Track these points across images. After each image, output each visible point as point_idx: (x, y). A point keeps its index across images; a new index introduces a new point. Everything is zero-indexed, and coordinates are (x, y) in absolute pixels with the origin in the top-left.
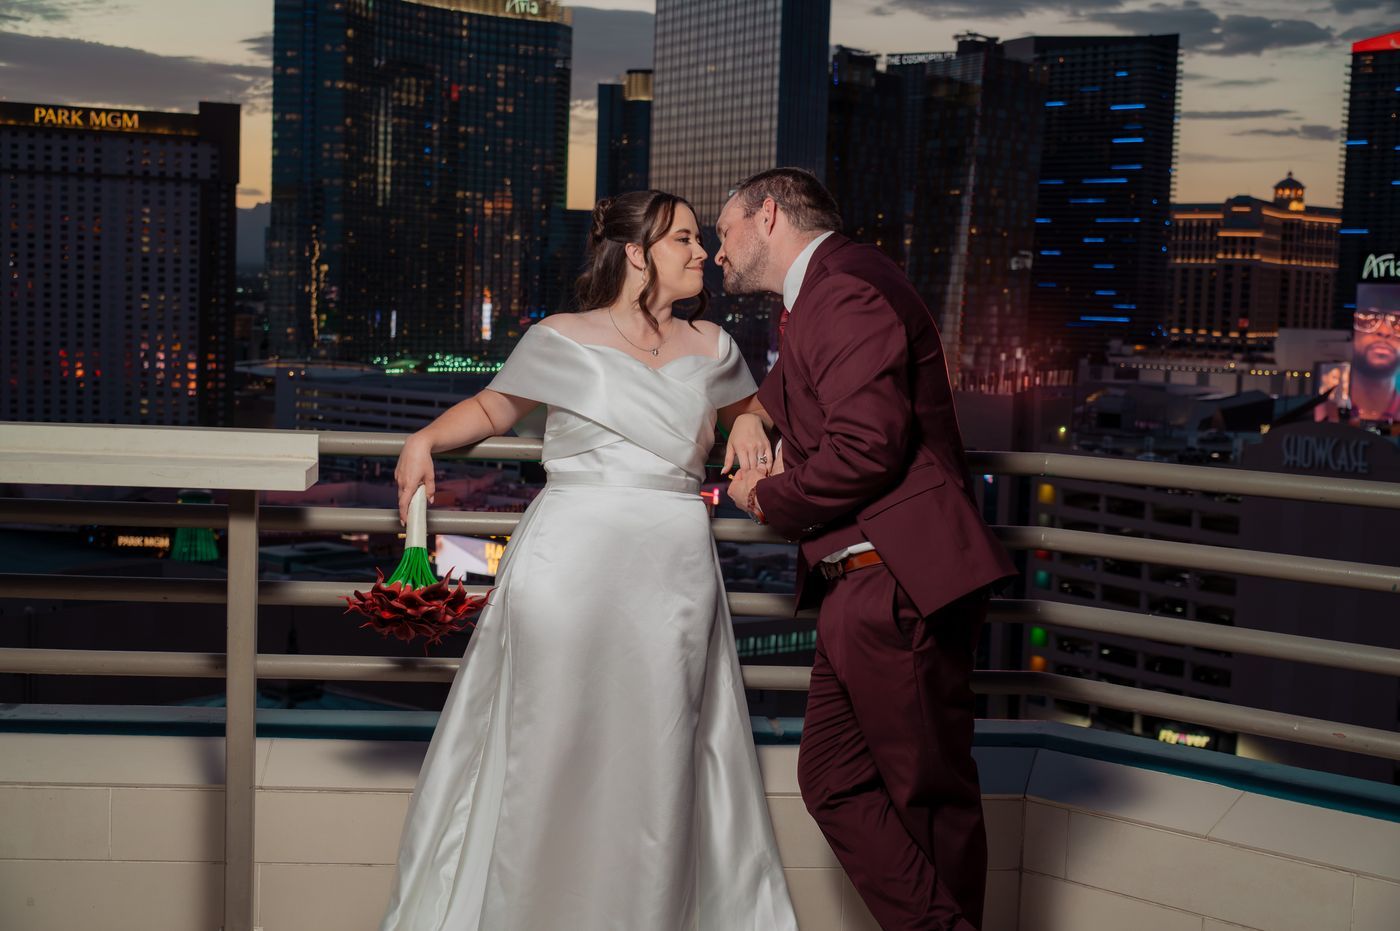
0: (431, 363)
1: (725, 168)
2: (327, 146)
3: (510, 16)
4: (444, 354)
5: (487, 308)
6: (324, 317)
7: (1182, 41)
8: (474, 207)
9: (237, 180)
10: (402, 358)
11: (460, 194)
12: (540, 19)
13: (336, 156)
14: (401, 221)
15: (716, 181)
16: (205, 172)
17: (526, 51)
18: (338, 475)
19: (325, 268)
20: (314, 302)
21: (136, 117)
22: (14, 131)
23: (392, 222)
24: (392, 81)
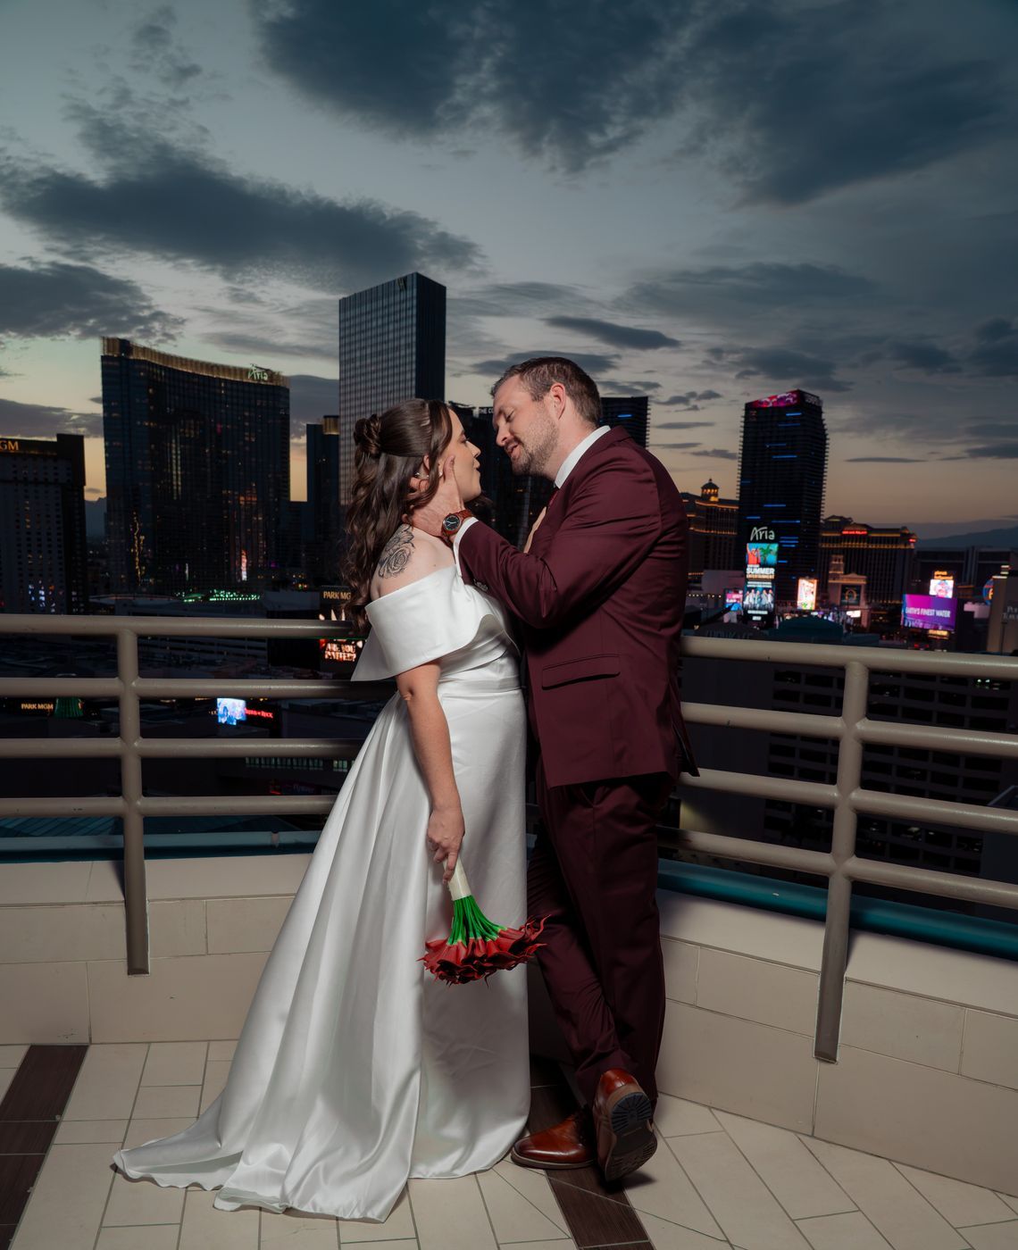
0: (211, 595)
2: (140, 462)
3: (250, 381)
4: (220, 590)
5: (244, 560)
6: (144, 568)
8: (233, 500)
9: (84, 484)
10: (193, 592)
11: (224, 492)
12: (269, 383)
13: (146, 468)
14: (189, 509)
16: (63, 478)
17: (261, 404)
19: (142, 538)
20: (138, 560)
21: (17, 443)
23: (183, 509)
24: (179, 422)
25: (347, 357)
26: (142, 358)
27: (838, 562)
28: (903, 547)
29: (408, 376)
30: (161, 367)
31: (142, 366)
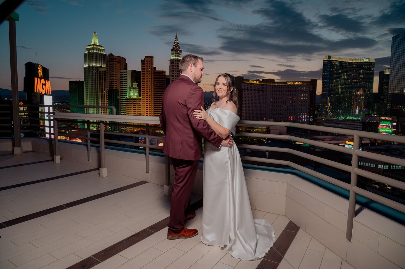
0: (347, 118)
2: (331, 85)
3: (363, 62)
4: (349, 116)
5: (357, 109)
8: (356, 93)
9: (316, 90)
10: (342, 117)
11: (353, 91)
12: (369, 62)
13: (332, 86)
14: (343, 96)
15: (402, 87)
16: (311, 90)
17: (366, 68)
18: (330, 135)
20: (328, 108)
21: (301, 82)
22: (284, 85)
23: (341, 96)
24: (342, 74)
25: (394, 52)
26: (334, 59)
30: (338, 61)
31: (333, 61)
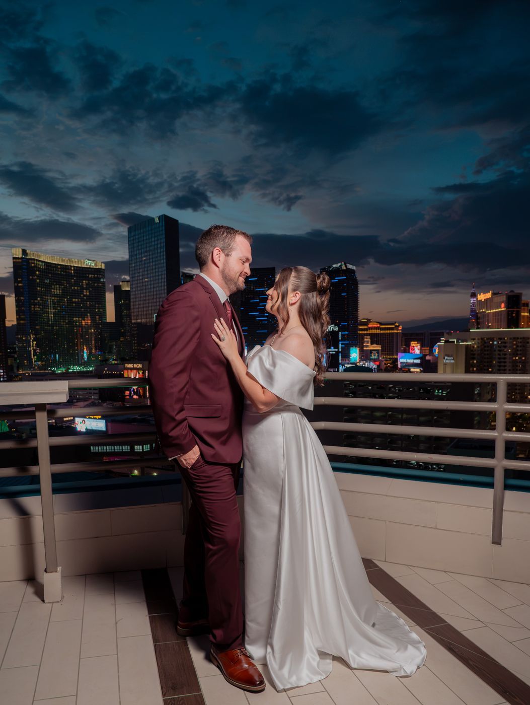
0: (69, 369)
1: (153, 308)
2: (33, 306)
3: (86, 266)
4: (74, 366)
5: (85, 351)
6: (36, 357)
7: (276, 268)
8: (79, 322)
9: (5, 318)
10: (61, 367)
11: (75, 319)
12: (95, 267)
13: (36, 309)
14: (57, 328)
15: (150, 312)
17: (91, 277)
19: (35, 343)
20: (32, 353)
23: (55, 328)
24: (52, 286)
25: (133, 253)
26: (33, 258)
27: (367, 339)
28: (396, 332)
29: (162, 261)
30: (42, 262)
31: (33, 261)
